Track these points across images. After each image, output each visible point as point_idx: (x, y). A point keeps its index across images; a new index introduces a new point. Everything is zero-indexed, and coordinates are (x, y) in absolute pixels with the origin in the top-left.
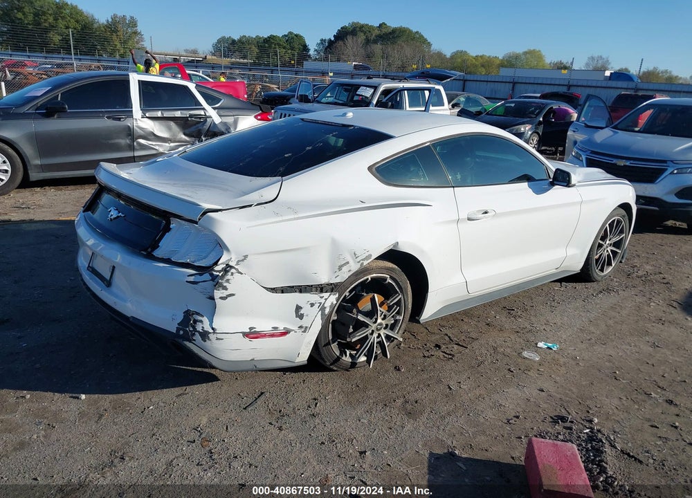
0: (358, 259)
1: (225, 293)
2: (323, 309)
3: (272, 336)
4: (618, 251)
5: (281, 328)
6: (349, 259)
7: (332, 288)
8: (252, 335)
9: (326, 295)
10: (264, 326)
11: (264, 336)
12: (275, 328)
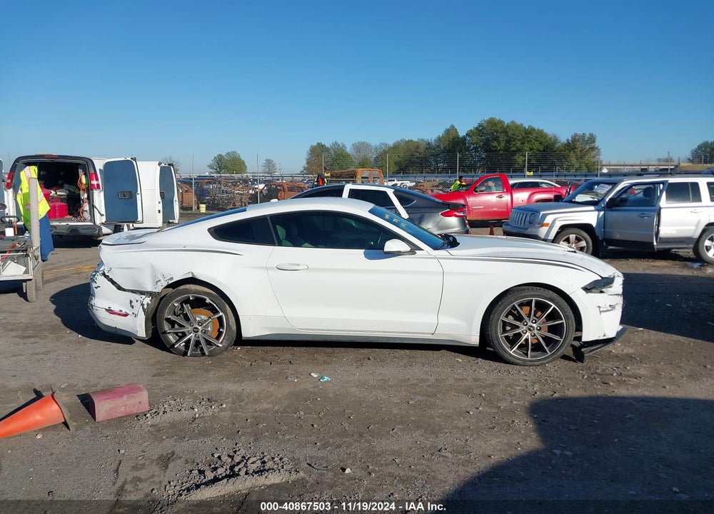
0: (166, 279)
1: (96, 285)
2: (142, 305)
3: (120, 315)
4: (556, 338)
5: (124, 312)
6: (161, 278)
7: (150, 294)
8: (110, 311)
9: (144, 297)
10: (116, 308)
11: (115, 313)
12: (121, 311)
